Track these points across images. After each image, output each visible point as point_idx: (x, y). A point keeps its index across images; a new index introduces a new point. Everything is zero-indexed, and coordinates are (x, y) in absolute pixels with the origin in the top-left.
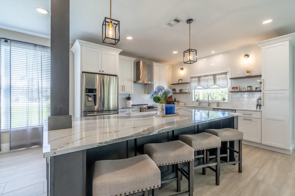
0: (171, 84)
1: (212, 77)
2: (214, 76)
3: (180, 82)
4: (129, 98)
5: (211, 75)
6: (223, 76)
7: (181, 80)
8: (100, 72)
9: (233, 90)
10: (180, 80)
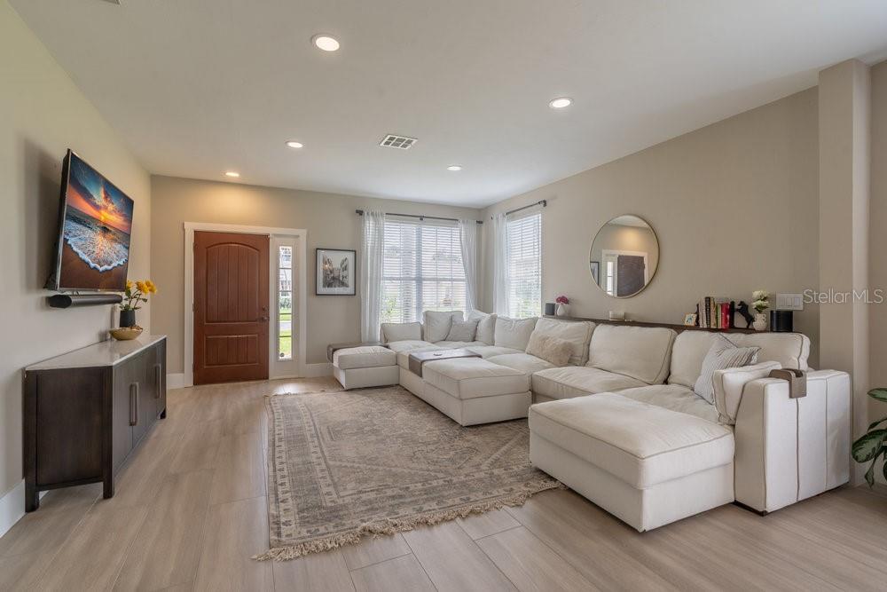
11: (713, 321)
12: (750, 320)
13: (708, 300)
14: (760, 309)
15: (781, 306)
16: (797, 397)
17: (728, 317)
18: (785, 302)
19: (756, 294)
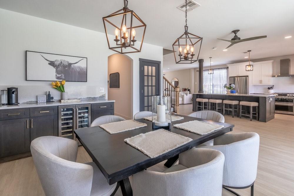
4: (270, 88)
8: (238, 76)
11: (183, 90)
13: (183, 88)
15: (189, 89)
16: (187, 95)
17: (185, 90)
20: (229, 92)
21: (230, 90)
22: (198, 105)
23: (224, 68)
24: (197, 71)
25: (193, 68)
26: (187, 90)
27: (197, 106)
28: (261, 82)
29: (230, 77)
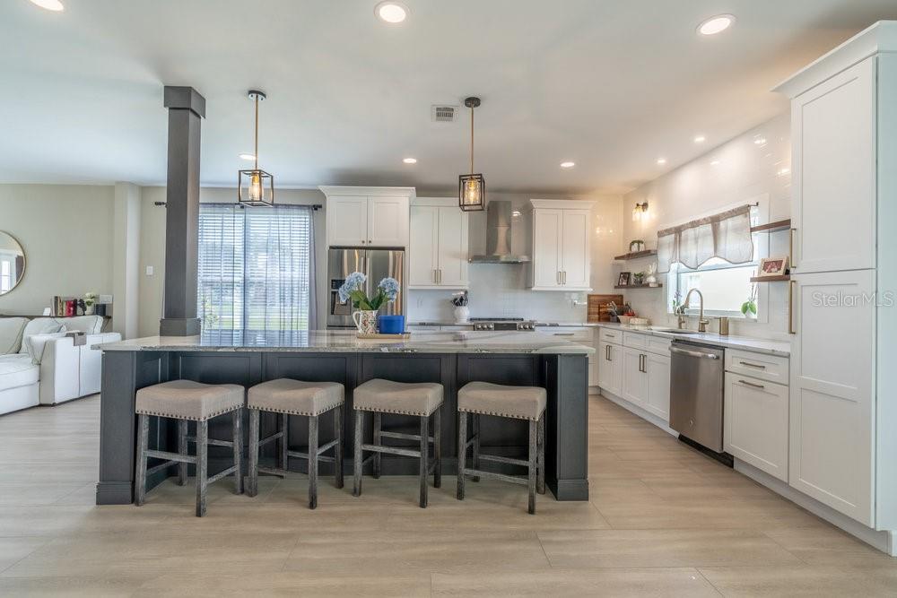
0: (616, 258)
1: (709, 227)
2: (715, 221)
3: (635, 248)
4: (459, 302)
5: (706, 221)
6: (739, 220)
7: (636, 245)
8: (365, 245)
9: (765, 274)
10: (633, 243)
11: (60, 311)
12: (84, 309)
13: (56, 298)
14: (89, 303)
15: (101, 302)
16: (79, 345)
17: (72, 309)
18: (104, 299)
19: (88, 294)
20: (371, 327)
21: (374, 313)
22: (152, 446)
23: (300, 207)
24: (157, 204)
25: (132, 185)
26: (89, 309)
27: (144, 454)
28: (437, 275)
29: (331, 248)
